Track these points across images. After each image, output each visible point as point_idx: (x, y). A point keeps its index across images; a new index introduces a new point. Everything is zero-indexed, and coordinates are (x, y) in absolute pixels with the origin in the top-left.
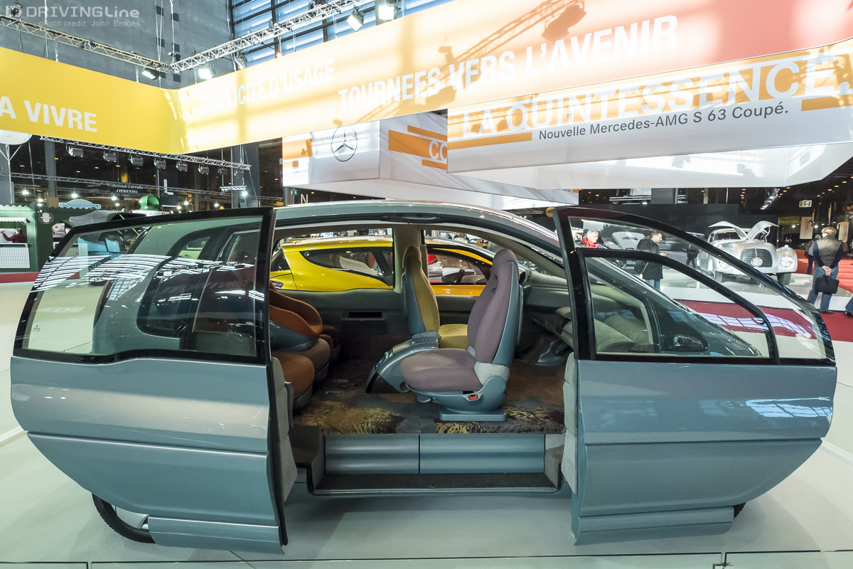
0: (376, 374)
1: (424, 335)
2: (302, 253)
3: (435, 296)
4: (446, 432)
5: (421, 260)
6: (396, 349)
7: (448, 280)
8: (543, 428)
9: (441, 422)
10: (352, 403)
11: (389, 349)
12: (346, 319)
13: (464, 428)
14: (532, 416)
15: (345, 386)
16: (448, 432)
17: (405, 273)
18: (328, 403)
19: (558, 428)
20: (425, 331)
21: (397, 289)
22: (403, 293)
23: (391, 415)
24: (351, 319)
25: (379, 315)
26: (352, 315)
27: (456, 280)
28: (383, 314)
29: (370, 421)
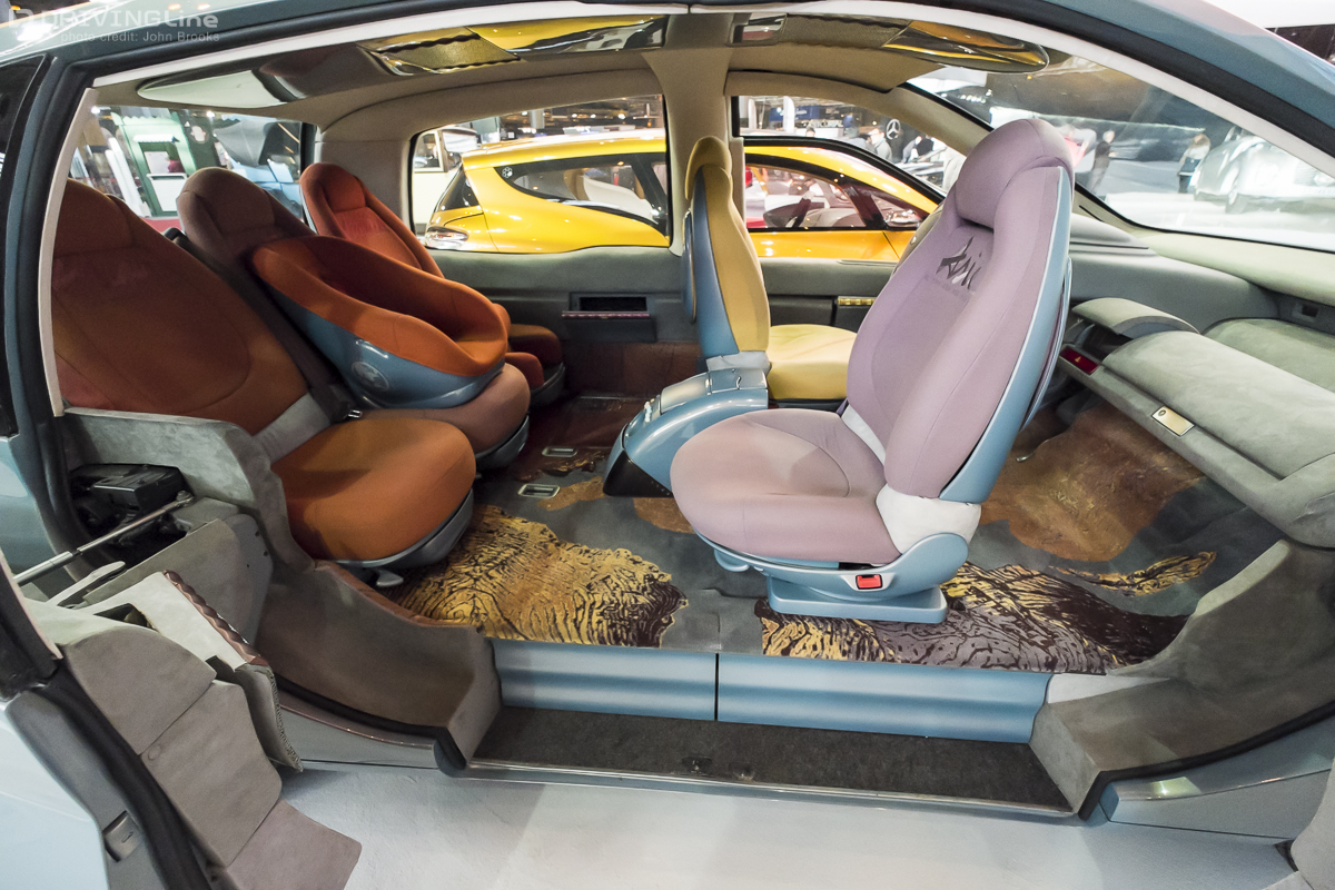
0: (624, 456)
1: (734, 361)
2: (499, 170)
3: (758, 262)
4: (786, 652)
5: (730, 176)
6: (670, 396)
7: (777, 222)
8: (1055, 660)
9: (772, 615)
10: (565, 530)
11: (655, 391)
12: (572, 314)
13: (835, 646)
14: (1008, 603)
15: (563, 469)
16: (793, 653)
17: (691, 209)
18: (517, 524)
19: (1096, 661)
20: (736, 351)
21: (678, 248)
22: (686, 253)
23: (651, 579)
24: (582, 314)
25: (639, 303)
26: (588, 303)
27: (791, 220)
28: (650, 302)
29: (598, 598)
